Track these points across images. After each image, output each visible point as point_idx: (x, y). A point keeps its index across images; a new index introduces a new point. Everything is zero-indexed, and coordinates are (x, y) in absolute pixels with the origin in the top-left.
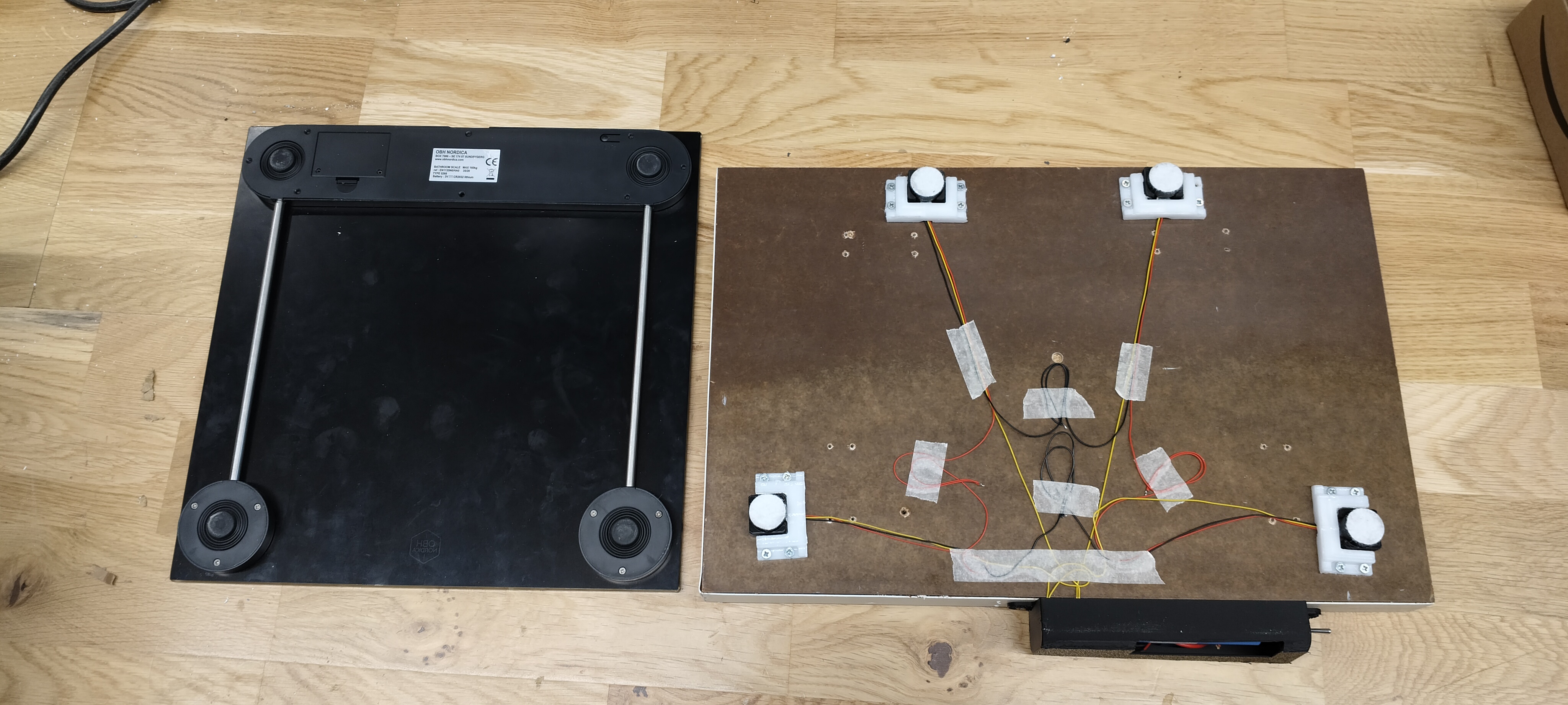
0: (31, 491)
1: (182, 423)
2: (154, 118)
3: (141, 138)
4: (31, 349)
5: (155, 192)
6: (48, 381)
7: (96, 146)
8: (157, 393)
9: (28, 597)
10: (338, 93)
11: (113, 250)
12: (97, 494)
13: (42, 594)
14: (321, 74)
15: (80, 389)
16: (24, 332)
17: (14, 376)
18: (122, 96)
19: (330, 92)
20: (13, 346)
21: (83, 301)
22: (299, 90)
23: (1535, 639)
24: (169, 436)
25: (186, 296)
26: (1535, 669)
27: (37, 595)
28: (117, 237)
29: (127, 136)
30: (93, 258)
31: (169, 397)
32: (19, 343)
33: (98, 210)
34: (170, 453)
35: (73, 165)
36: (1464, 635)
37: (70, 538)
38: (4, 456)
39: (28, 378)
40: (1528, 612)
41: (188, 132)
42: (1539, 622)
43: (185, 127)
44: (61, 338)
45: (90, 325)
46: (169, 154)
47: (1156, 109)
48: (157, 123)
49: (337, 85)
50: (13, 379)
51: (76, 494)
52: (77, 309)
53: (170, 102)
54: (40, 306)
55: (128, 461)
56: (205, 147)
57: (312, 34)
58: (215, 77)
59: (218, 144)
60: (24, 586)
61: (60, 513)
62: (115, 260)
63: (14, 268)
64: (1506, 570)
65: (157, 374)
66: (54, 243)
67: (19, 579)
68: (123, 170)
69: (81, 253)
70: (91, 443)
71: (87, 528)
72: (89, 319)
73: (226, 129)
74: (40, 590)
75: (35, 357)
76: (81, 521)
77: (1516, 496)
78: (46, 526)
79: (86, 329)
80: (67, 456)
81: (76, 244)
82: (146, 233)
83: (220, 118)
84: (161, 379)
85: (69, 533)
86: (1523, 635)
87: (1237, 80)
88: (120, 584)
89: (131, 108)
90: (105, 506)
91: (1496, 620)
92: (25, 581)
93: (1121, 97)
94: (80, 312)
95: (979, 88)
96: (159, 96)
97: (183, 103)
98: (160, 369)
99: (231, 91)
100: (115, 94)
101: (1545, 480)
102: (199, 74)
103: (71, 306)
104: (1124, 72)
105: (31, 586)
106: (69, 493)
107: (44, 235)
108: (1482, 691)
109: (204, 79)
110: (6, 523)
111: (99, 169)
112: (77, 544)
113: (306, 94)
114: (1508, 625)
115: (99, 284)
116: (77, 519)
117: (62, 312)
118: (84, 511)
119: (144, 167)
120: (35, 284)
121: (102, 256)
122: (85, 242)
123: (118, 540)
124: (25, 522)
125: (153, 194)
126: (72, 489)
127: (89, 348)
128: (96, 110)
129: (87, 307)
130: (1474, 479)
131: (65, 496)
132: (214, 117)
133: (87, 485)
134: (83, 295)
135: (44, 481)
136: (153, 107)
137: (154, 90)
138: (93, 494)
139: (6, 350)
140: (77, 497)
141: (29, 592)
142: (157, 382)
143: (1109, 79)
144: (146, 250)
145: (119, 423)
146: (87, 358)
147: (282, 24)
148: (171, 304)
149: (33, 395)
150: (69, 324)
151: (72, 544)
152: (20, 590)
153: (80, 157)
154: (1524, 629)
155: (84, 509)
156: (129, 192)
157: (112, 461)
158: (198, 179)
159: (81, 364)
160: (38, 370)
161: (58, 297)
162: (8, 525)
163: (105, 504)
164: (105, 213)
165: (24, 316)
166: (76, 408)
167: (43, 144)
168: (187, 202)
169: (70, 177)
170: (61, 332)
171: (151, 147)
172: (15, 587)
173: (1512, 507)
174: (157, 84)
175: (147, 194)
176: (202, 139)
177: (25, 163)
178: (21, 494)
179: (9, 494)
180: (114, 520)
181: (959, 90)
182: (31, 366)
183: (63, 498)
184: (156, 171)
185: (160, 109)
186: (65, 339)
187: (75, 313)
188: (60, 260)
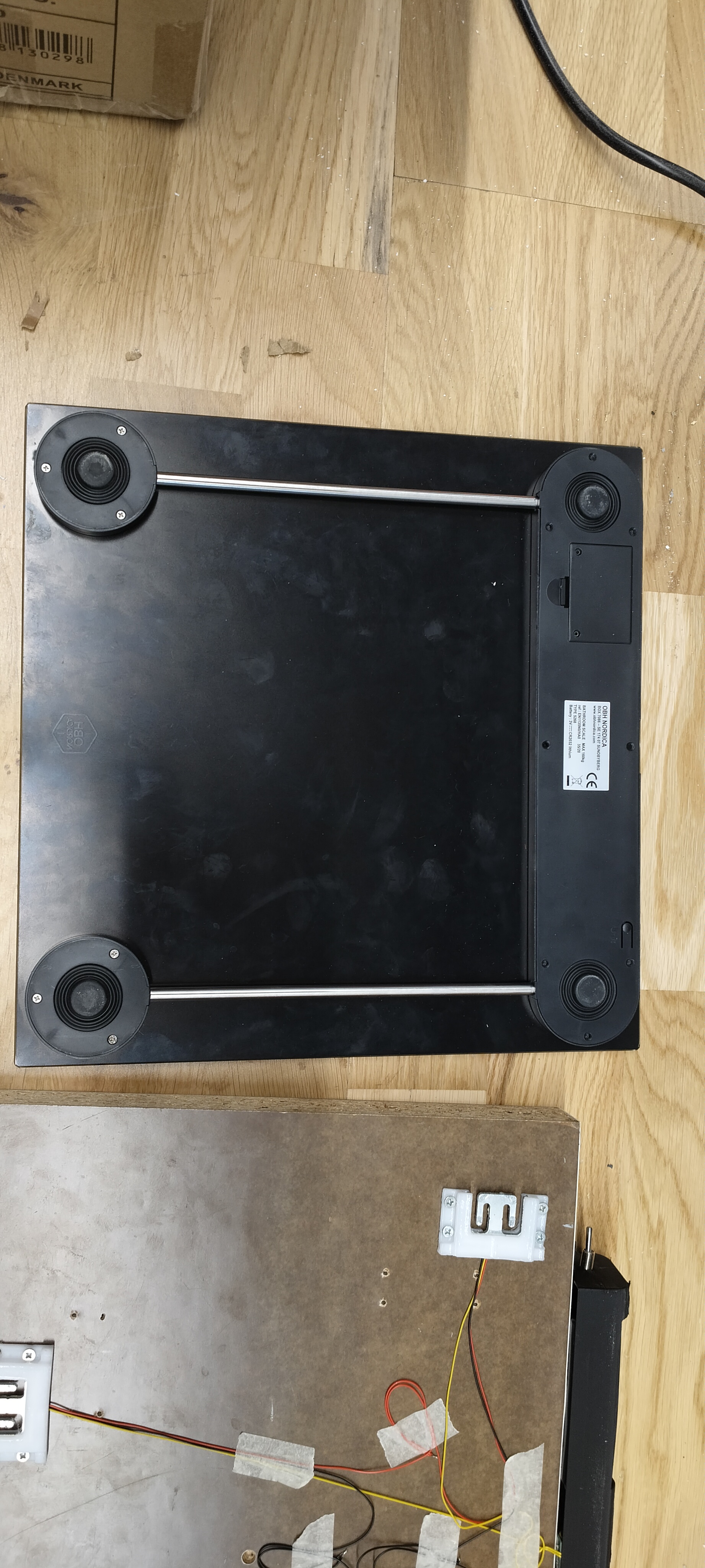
0: (147, 206)
1: (238, 396)
2: (655, 316)
3: (627, 303)
4: (338, 186)
5: (552, 328)
6: (295, 213)
7: (615, 242)
8: (278, 359)
9: (5, 216)
11: (473, 280)
12: (142, 294)
13: (10, 235)
15: (284, 256)
16: (361, 173)
17: (301, 166)
19: (689, 552)
21: (403, 246)
24: (221, 382)
25: (410, 384)
27: (8, 229)
28: (491, 283)
29: (630, 282)
30: (462, 255)
31: (273, 375)
32: (345, 169)
33: (527, 254)
35: (589, 212)
37: (85, 262)
38: (193, 164)
39: (298, 185)
41: (636, 364)
43: (643, 359)
44: (352, 223)
45: (370, 260)
46: (605, 341)
48: (648, 321)
50: (297, 165)
51: (142, 266)
52: (392, 241)
53: (677, 335)
54: (396, 190)
55: (187, 330)
56: (615, 388)
59: (619, 406)
60: (20, 210)
61: (118, 246)
62: (458, 284)
63: (448, 150)
65: (305, 357)
66: (482, 199)
67: (30, 202)
68: (582, 281)
69: (469, 238)
70: (211, 279)
71: (98, 284)
72: (379, 258)
73: (640, 415)
74: (15, 232)
75: (327, 192)
76: (107, 276)
78: (100, 230)
79: (364, 255)
80: (193, 248)
81: (480, 230)
82: (495, 323)
83: (655, 406)
84: (297, 364)
85: (89, 263)
88: (24, 335)
89: (669, 285)
90: (126, 306)
92: (27, 211)
94: (388, 245)
96: (685, 319)
97: (674, 353)
98: (311, 361)
100: (688, 260)
103: (397, 232)
105: (20, 219)
106: (144, 256)
107: (493, 186)
110: (104, 177)
111: (585, 249)
112: (76, 274)
115: (426, 266)
116: (110, 271)
117: (388, 220)
118: (121, 279)
119: (586, 310)
120: (425, 181)
121: (465, 267)
122: (484, 241)
123: (82, 328)
124: (105, 202)
125: (549, 325)
126: (149, 259)
127: (340, 263)
129: (394, 253)
131: (140, 251)
132: (657, 396)
133: (155, 278)
134: (411, 247)
135: (160, 221)
136: (670, 314)
138: (143, 289)
139: (335, 152)
140: (139, 268)
141: (13, 217)
142: (294, 357)
144: (473, 325)
145: (239, 311)
146: (326, 260)
148: (399, 366)
149: (276, 194)
150: (372, 233)
151: (76, 267)
152: (14, 206)
153: (601, 221)
155: (123, 278)
156: (553, 293)
157: (186, 308)
158: (570, 383)
159: (318, 253)
160: (309, 197)
161: (409, 213)
162: (101, 179)
163: (130, 305)
164: (524, 264)
165: (382, 170)
166: (257, 254)
168: (539, 372)
169: (571, 213)
170: (361, 223)
171: (614, 316)
172: (19, 198)
175: (550, 318)
176: (625, 384)
178: (142, 193)
179: (142, 176)
180: (108, 318)
182: (314, 187)
183: (137, 249)
184: (582, 327)
185: (668, 322)
186: (351, 229)
187: (387, 238)
188: (459, 209)
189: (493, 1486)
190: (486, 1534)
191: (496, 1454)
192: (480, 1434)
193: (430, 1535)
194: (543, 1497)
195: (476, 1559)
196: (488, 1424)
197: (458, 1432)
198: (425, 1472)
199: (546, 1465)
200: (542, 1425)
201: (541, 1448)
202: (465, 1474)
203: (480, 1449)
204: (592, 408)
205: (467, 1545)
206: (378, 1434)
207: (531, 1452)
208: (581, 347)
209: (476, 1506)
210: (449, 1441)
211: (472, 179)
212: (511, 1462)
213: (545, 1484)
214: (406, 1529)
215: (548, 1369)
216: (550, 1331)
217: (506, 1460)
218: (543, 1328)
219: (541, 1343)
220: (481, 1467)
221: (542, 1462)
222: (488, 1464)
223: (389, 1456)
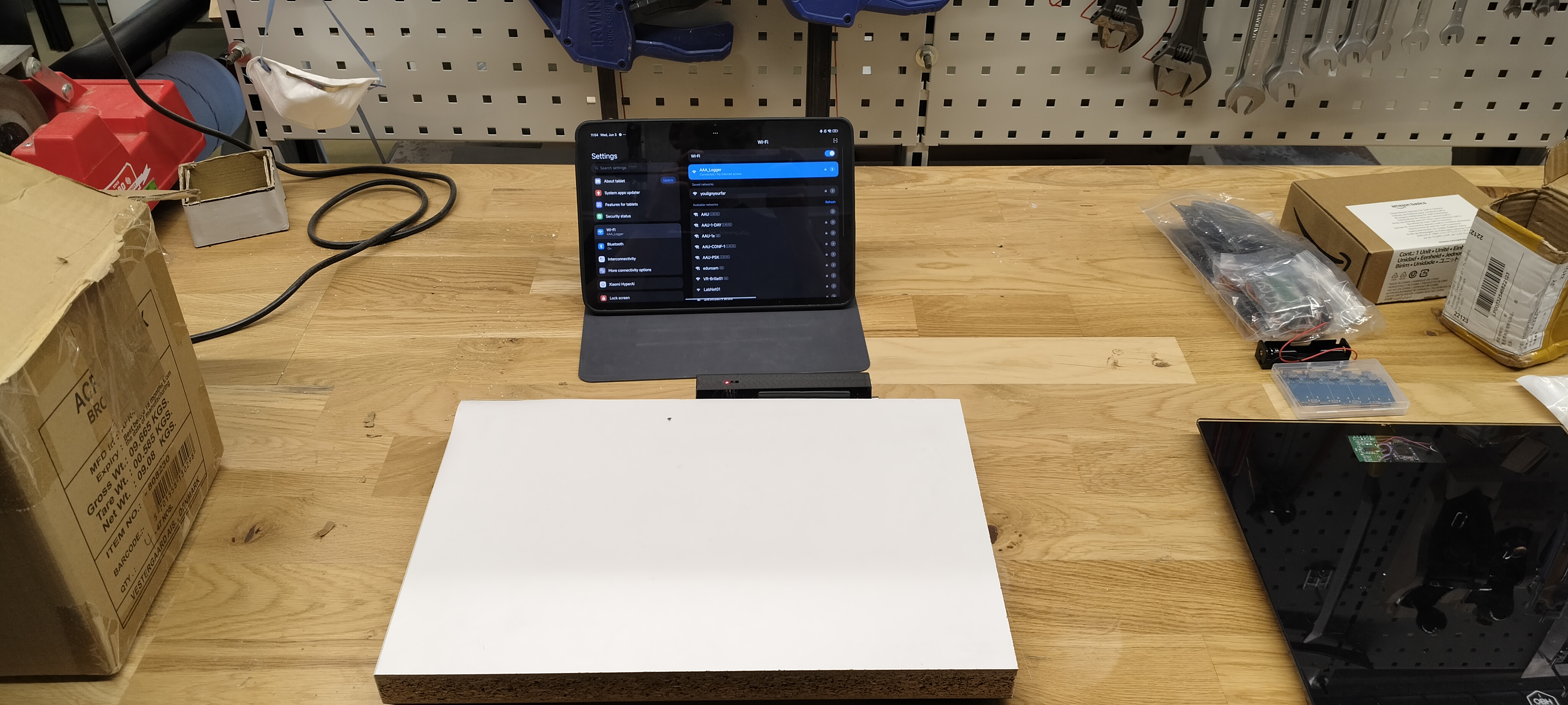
0: (270, 478)
1: (395, 438)
2: (380, 294)
3: (370, 303)
4: (276, 405)
5: (379, 327)
6: (289, 421)
8: (375, 424)
9: (260, 537)
10: (514, 281)
11: (344, 355)
12: (324, 478)
13: (272, 535)
14: (502, 273)
15: (314, 424)
16: (272, 397)
17: (261, 419)
18: (355, 285)
19: (509, 280)
20: (262, 404)
21: (320, 380)
22: (486, 280)
24: (385, 445)
27: (268, 536)
28: (348, 349)
29: (357, 302)
30: (329, 359)
31: (385, 425)
32: (267, 402)
33: (333, 336)
34: (386, 454)
35: (317, 317)
37: (299, 502)
39: (273, 420)
41: (405, 300)
43: (402, 298)
44: (301, 399)
45: (324, 392)
46: (390, 310)
47: (1066, 273)
48: (382, 296)
49: (513, 277)
50: (260, 421)
51: (307, 478)
52: (315, 384)
53: (392, 287)
54: (285, 383)
55: (351, 459)
56: (417, 306)
57: (495, 256)
58: (425, 276)
59: (427, 305)
60: (258, 531)
61: (292, 489)
62: (346, 360)
63: (267, 366)
65: (377, 414)
66: (298, 353)
67: (254, 527)
68: (355, 318)
69: (320, 357)
70: (321, 451)
71: (314, 496)
72: (324, 389)
74: (271, 532)
75: (280, 409)
76: (310, 492)
78: (280, 496)
79: (321, 394)
80: (300, 459)
81: (316, 353)
82: (371, 347)
83: (429, 293)
84: (379, 416)
85: (298, 499)
87: (1116, 259)
89: (363, 290)
90: (330, 484)
92: (259, 528)
93: (1042, 268)
94: (317, 386)
95: (948, 267)
96: (384, 285)
97: (402, 288)
98: (379, 411)
99: (437, 281)
100: (351, 284)
102: (412, 274)
103: (310, 383)
104: (1041, 258)
105: (263, 531)
106: (301, 478)
107: (293, 349)
109: (416, 277)
111: (337, 318)
112: (305, 505)
113: (492, 281)
115: (333, 372)
116: (307, 492)
117: (302, 386)
118: (313, 487)
119: (371, 316)
120: (282, 373)
121: (336, 358)
122: (323, 352)
123: (339, 502)
124: (263, 495)
125: (377, 328)
126: (303, 476)
127: (324, 403)
128: (336, 294)
129: (322, 384)
131: (297, 480)
132: (424, 293)
133: (315, 473)
134: (320, 377)
135: (280, 472)
136: (378, 289)
137: (379, 282)
138: (321, 478)
141: (261, 534)
142: (377, 418)
143: (1033, 261)
144: (371, 354)
145: (343, 439)
146: (321, 408)
147: (474, 252)
148: (389, 380)
149: (277, 428)
150: (308, 392)
151: (301, 505)
152: (254, 534)
153: (322, 313)
156: (359, 328)
157: (337, 460)
158: (411, 321)
159: (316, 411)
160: (283, 415)
161: (299, 379)
164: (339, 337)
165: (272, 389)
166: (310, 434)
167: (295, 307)
168: (403, 331)
169: (313, 322)
170: (302, 396)
171: (377, 308)
172: (249, 532)
174: (382, 279)
175: (373, 328)
176: (415, 303)
177: (280, 317)
178: (261, 480)
179: (250, 481)
180: (337, 491)
181: (936, 268)
182: (276, 414)
184: (380, 318)
185: (384, 290)
186: (305, 399)
187: (313, 387)
188: (303, 361)
204: (427, 313)
208: (391, 318)
211: (288, 357)
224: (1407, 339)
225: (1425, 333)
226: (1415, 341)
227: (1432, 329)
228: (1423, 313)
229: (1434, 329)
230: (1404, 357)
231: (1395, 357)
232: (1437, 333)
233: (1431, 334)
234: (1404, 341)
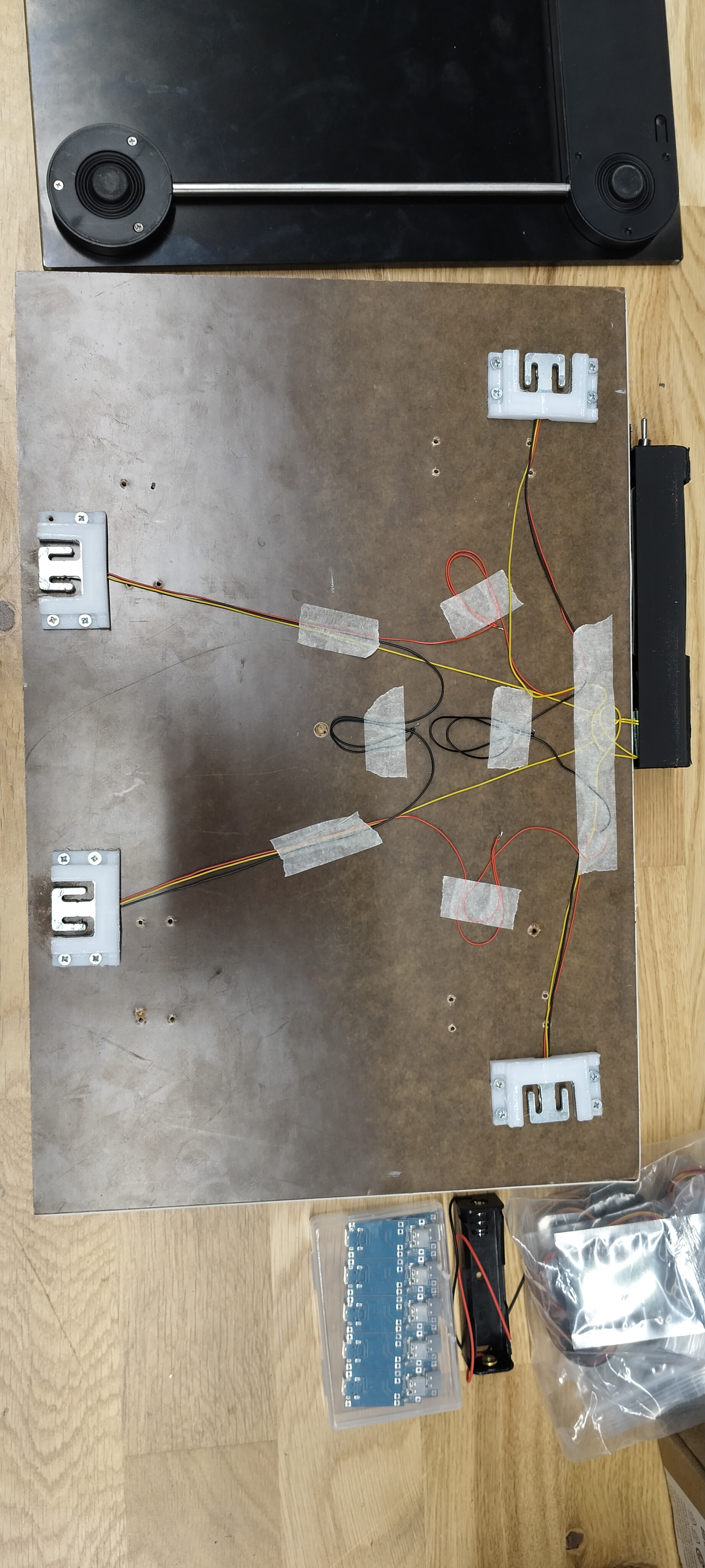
23: (93, 1361)
26: (56, 1361)
36: (89, 1273)
40: (127, 1353)
42: (115, 1367)
64: (178, 1326)
77: (276, 1340)
86: (97, 1345)
91: (113, 1312)
101: (299, 1376)
108: (20, 1294)
114: (109, 1328)
130: (293, 1288)
154: (104, 1348)
173: (260, 1335)
189: (563, 659)
190: (560, 707)
191: (563, 627)
192: (546, 606)
193: (502, 708)
194: (615, 670)
195: (551, 734)
196: (553, 596)
197: (523, 604)
198: (493, 644)
199: (616, 637)
200: (609, 596)
201: (610, 619)
202: (533, 646)
203: (547, 622)
205: (540, 719)
206: (441, 606)
207: (599, 624)
209: (547, 680)
210: (514, 613)
212: (579, 633)
213: (616, 656)
214: (477, 703)
215: (611, 538)
216: (610, 500)
217: (574, 631)
218: (602, 497)
219: (601, 512)
220: (549, 640)
221: (612, 634)
222: (556, 637)
223: (454, 628)
224: (557, 1488)
225: (578, 1530)
226: (551, 1501)
227: (588, 1547)
228: (640, 1545)
229: (590, 1549)
230: (501, 1467)
231: (501, 1452)
232: (576, 1552)
233: (574, 1540)
234: (549, 1478)
